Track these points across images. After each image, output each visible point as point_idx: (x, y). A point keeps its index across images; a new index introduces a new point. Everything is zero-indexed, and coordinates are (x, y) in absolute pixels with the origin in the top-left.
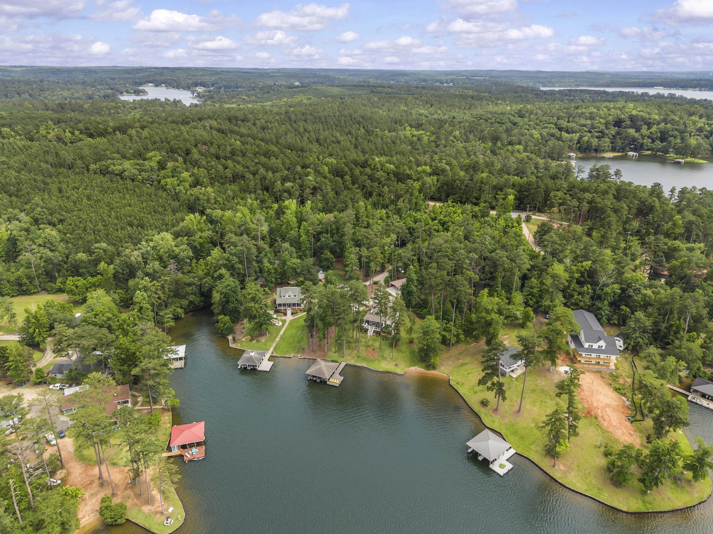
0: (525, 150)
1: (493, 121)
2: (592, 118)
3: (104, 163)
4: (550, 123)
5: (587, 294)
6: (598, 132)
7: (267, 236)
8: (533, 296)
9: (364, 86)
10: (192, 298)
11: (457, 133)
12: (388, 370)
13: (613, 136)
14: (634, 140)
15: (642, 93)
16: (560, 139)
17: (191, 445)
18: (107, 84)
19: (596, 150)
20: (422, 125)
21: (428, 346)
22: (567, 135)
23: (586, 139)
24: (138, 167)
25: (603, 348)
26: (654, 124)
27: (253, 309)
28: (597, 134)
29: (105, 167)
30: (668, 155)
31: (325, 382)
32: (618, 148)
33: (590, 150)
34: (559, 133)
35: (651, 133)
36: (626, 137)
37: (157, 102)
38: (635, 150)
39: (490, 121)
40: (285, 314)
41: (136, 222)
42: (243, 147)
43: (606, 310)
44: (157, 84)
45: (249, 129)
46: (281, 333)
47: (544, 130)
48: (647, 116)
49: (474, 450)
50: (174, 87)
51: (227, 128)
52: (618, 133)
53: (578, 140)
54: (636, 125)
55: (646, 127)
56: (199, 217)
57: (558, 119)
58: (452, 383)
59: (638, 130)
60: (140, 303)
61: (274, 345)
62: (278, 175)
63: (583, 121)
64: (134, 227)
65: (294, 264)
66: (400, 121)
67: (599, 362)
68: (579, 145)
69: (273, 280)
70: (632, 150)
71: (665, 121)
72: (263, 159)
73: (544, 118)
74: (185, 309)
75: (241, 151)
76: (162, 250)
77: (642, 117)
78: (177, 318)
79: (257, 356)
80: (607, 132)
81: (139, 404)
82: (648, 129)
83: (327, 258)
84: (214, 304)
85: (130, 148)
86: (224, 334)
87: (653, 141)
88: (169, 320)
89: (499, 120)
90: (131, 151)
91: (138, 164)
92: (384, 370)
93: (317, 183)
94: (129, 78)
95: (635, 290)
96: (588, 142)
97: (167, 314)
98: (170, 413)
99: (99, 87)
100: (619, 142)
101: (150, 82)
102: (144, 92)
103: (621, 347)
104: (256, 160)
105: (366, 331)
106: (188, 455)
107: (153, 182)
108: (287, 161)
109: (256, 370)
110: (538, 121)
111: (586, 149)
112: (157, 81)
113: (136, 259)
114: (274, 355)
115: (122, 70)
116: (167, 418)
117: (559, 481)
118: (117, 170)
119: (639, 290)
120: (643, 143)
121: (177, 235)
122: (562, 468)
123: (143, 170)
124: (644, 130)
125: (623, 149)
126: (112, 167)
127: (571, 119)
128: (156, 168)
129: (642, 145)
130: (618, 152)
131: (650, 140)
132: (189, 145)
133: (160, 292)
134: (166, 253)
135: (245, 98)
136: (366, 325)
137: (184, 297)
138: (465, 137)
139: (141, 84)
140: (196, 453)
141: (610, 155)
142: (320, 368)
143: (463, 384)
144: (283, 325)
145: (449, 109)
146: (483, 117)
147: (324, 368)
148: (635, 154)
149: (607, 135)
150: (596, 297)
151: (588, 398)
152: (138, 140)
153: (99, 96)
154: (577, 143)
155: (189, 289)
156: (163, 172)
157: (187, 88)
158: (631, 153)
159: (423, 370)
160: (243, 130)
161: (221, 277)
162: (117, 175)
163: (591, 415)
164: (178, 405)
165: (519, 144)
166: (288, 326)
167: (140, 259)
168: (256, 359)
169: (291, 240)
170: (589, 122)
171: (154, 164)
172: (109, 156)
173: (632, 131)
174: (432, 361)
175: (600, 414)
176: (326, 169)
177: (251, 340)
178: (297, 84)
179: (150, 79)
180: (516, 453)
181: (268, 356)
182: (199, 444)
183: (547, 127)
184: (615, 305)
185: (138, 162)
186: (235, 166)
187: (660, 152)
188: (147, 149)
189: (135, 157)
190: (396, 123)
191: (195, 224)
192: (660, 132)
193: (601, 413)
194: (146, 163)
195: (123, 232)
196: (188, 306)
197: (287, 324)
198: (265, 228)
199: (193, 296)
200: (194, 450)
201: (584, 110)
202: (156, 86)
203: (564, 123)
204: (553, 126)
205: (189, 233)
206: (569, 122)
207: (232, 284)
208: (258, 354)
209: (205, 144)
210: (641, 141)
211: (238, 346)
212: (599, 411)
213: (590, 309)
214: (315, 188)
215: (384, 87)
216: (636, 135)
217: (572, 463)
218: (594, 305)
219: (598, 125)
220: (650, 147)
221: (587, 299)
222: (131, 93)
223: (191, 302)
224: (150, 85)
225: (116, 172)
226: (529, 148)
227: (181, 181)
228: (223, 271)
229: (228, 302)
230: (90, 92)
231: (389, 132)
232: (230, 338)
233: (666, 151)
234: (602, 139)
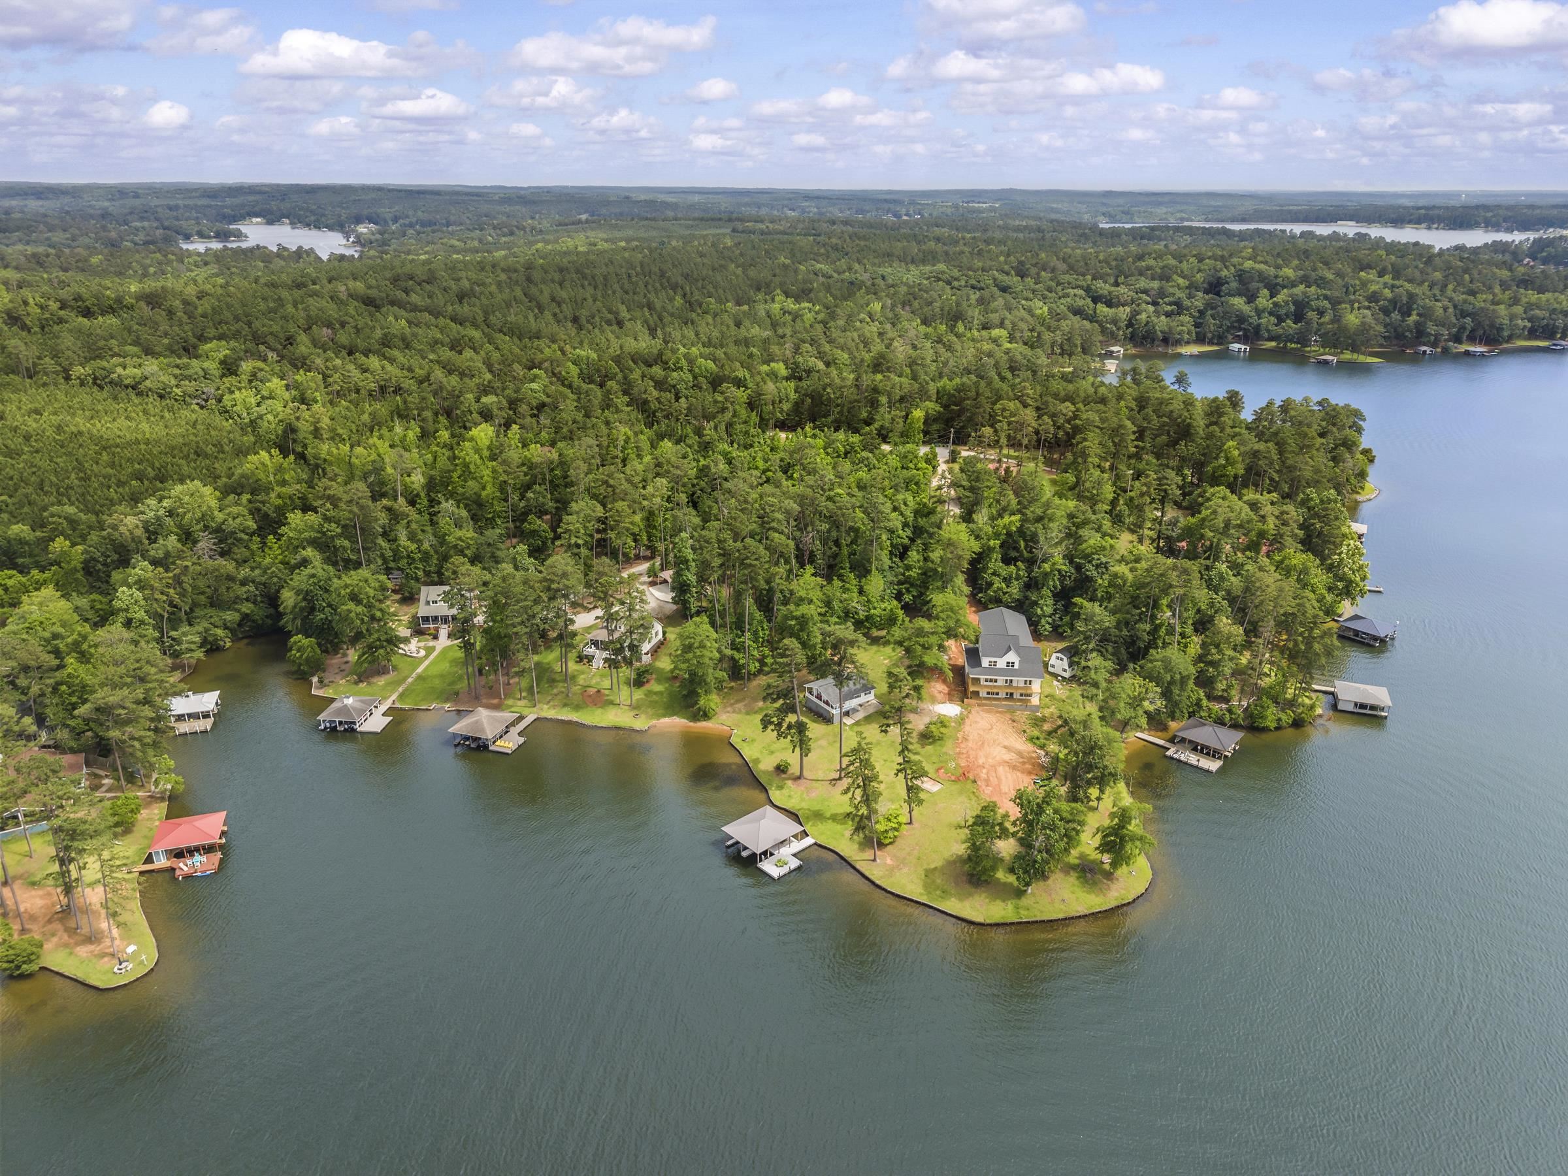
0: (1011, 339)
1: (963, 283)
2: (1165, 277)
3: (104, 364)
4: (1077, 287)
5: (1017, 579)
6: (1170, 304)
7: (422, 495)
8: (912, 585)
9: (720, 219)
10: (247, 608)
11: (877, 306)
12: (618, 725)
13: (1199, 311)
14: (1241, 319)
15: (1303, 233)
16: (1092, 318)
17: (191, 851)
18: (157, 219)
19: (1166, 341)
20: (811, 291)
21: (693, 674)
22: (1106, 309)
23: (1143, 316)
24: (177, 371)
25: (1016, 666)
26: (1284, 287)
27: (352, 615)
28: (1169, 308)
29: (104, 373)
30: (1308, 349)
31: (485, 747)
32: (1210, 335)
33: (1153, 340)
34: (1092, 305)
35: (1276, 304)
36: (1225, 313)
37: (257, 252)
38: (1244, 340)
39: (956, 284)
40: (436, 637)
41: (151, 473)
42: (408, 331)
43: (1047, 606)
44: (272, 219)
45: (430, 297)
46: (420, 670)
47: (1063, 301)
48: (1272, 271)
49: (737, 843)
50: (308, 225)
51: (384, 295)
52: (1209, 305)
53: (1130, 320)
54: (1248, 290)
55: (1266, 292)
56: (280, 458)
57: (1094, 278)
58: (733, 740)
59: (1251, 298)
60: (127, 610)
61: (401, 689)
62: (472, 383)
63: (1143, 283)
64: (146, 482)
65: (460, 539)
66: (768, 285)
67: (1012, 694)
68: (1130, 330)
69: (420, 573)
70: (1238, 339)
71: (1305, 280)
72: (446, 354)
73: (1067, 278)
74: (232, 630)
75: (404, 339)
76: (189, 516)
77: (1260, 273)
78: (212, 648)
79: (358, 705)
80: (1187, 303)
81: (104, 789)
82: (1272, 297)
83: (534, 531)
84: (285, 614)
85: (166, 334)
86: (304, 673)
87: (1280, 320)
88: (193, 647)
89: (973, 282)
90: (166, 341)
91: (177, 366)
92: (610, 725)
93: (548, 396)
94: (210, 206)
95: (1097, 566)
96: (1148, 323)
97: (189, 636)
98: (165, 805)
99: (138, 224)
100: (1211, 323)
101: (257, 216)
102: (239, 235)
103: (1065, 670)
104: (432, 356)
105: (590, 659)
106: (184, 867)
107: (206, 401)
108: (496, 356)
109: (353, 730)
110: (1053, 284)
111: (1144, 338)
112: (271, 212)
113: (131, 533)
114: (398, 705)
115: (196, 190)
116: (156, 811)
117: (878, 882)
118: (128, 377)
119: (1106, 566)
120: (1259, 325)
121: (227, 491)
122: (889, 861)
123: (185, 378)
124: (1263, 301)
125: (1220, 339)
126: (119, 370)
127: (1121, 279)
128: (217, 373)
129: (1257, 328)
130: (1211, 343)
131: (1273, 320)
132: (293, 329)
133: (171, 591)
134: (198, 522)
135: (457, 243)
136: (590, 650)
137: (230, 605)
138: (890, 315)
139: (235, 219)
140: (200, 863)
141: (1194, 349)
142: (477, 722)
143: (753, 740)
144: (426, 657)
145: (876, 261)
146: (943, 277)
147: (485, 721)
148: (1243, 347)
149: (1187, 309)
150: (1032, 585)
151: (971, 752)
152: (185, 318)
153: (132, 241)
154: (1127, 327)
155: (242, 591)
156: (228, 381)
157: (339, 226)
158: (1235, 346)
159: (684, 721)
160: (414, 298)
161: (305, 562)
162: (127, 387)
163: (967, 778)
164: (181, 788)
165: (1002, 325)
166: (438, 656)
167: (140, 532)
168: (355, 709)
169: (467, 499)
170: (1155, 284)
171: (212, 366)
172: (116, 350)
173: (1238, 302)
174: (702, 702)
175: (984, 776)
176: (574, 370)
177: (356, 683)
178: (584, 217)
179: (257, 209)
180: (815, 844)
181: (384, 708)
182: (209, 849)
183: (1067, 296)
184: (1064, 596)
185: (178, 361)
186: (383, 368)
187: (1292, 341)
188: (202, 338)
189: (173, 352)
190: (759, 289)
191: (271, 470)
192: (1295, 303)
193: (987, 773)
194: (194, 362)
195: (121, 490)
196: (240, 625)
197: (435, 654)
198: (417, 480)
199: (251, 605)
200: (198, 859)
201: (1152, 262)
202: (270, 222)
203: (1103, 287)
204: (1081, 292)
205: (256, 488)
206: (1117, 284)
207: (320, 573)
208: (362, 701)
209: (329, 325)
210: (1254, 320)
211: (328, 693)
212: (984, 771)
213: (1020, 606)
214: (541, 406)
215: (762, 221)
216: (1246, 309)
217: (909, 854)
218: (1027, 598)
219: (1171, 290)
220: (1273, 334)
221: (1015, 590)
222: (209, 237)
223: (245, 617)
224: (255, 220)
225: (127, 382)
226: (1018, 335)
227: (263, 398)
228: (309, 552)
229: (312, 609)
230: (113, 234)
231: (739, 304)
232: (315, 680)
233: (1303, 340)
234: (1178, 318)
